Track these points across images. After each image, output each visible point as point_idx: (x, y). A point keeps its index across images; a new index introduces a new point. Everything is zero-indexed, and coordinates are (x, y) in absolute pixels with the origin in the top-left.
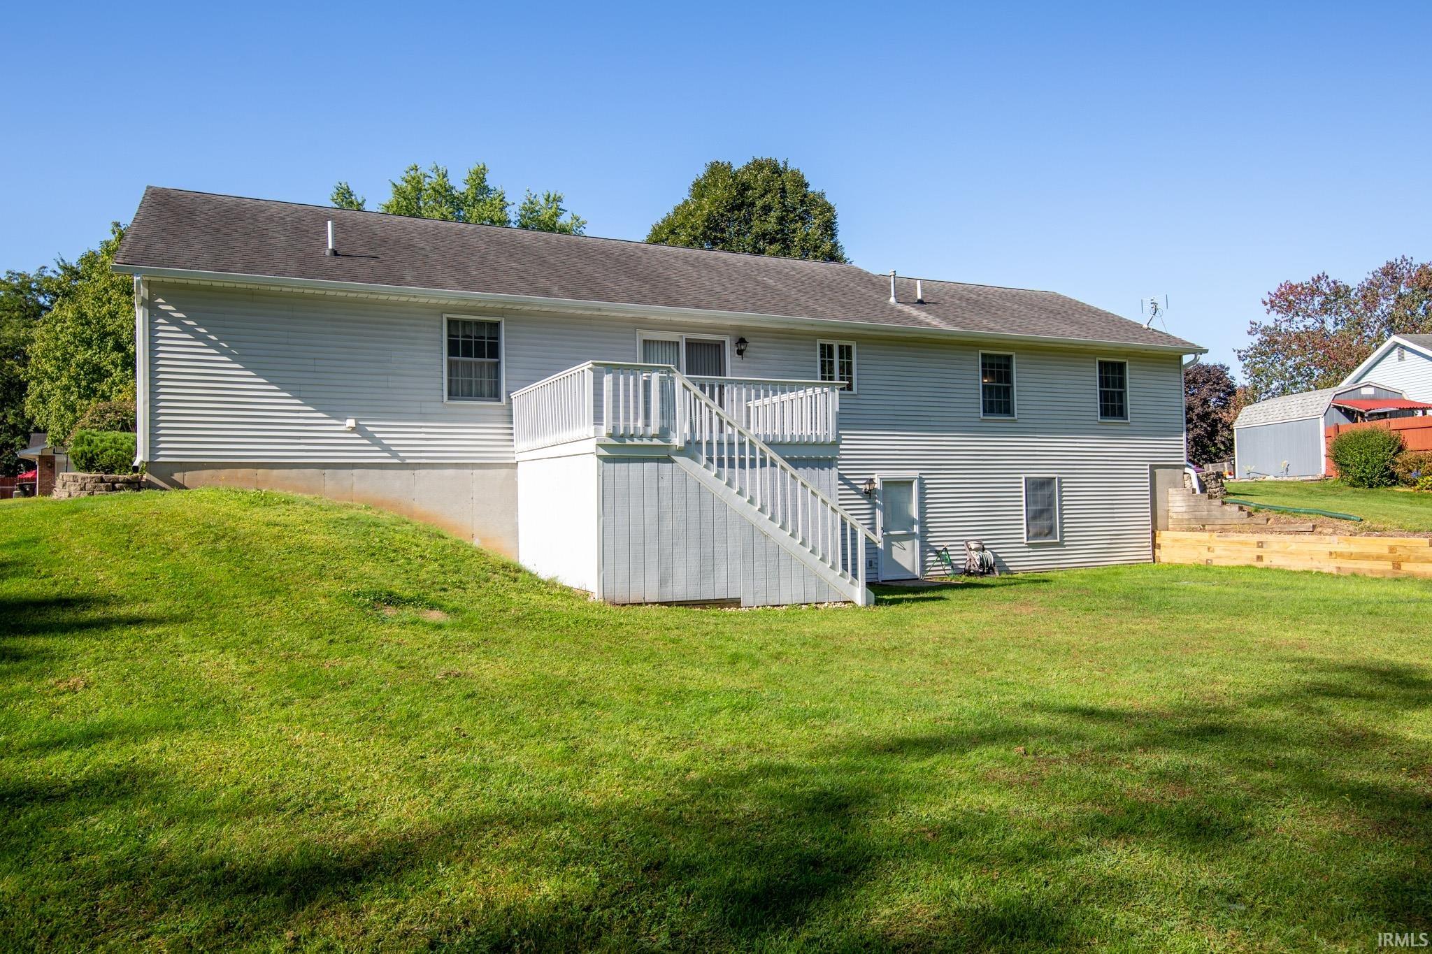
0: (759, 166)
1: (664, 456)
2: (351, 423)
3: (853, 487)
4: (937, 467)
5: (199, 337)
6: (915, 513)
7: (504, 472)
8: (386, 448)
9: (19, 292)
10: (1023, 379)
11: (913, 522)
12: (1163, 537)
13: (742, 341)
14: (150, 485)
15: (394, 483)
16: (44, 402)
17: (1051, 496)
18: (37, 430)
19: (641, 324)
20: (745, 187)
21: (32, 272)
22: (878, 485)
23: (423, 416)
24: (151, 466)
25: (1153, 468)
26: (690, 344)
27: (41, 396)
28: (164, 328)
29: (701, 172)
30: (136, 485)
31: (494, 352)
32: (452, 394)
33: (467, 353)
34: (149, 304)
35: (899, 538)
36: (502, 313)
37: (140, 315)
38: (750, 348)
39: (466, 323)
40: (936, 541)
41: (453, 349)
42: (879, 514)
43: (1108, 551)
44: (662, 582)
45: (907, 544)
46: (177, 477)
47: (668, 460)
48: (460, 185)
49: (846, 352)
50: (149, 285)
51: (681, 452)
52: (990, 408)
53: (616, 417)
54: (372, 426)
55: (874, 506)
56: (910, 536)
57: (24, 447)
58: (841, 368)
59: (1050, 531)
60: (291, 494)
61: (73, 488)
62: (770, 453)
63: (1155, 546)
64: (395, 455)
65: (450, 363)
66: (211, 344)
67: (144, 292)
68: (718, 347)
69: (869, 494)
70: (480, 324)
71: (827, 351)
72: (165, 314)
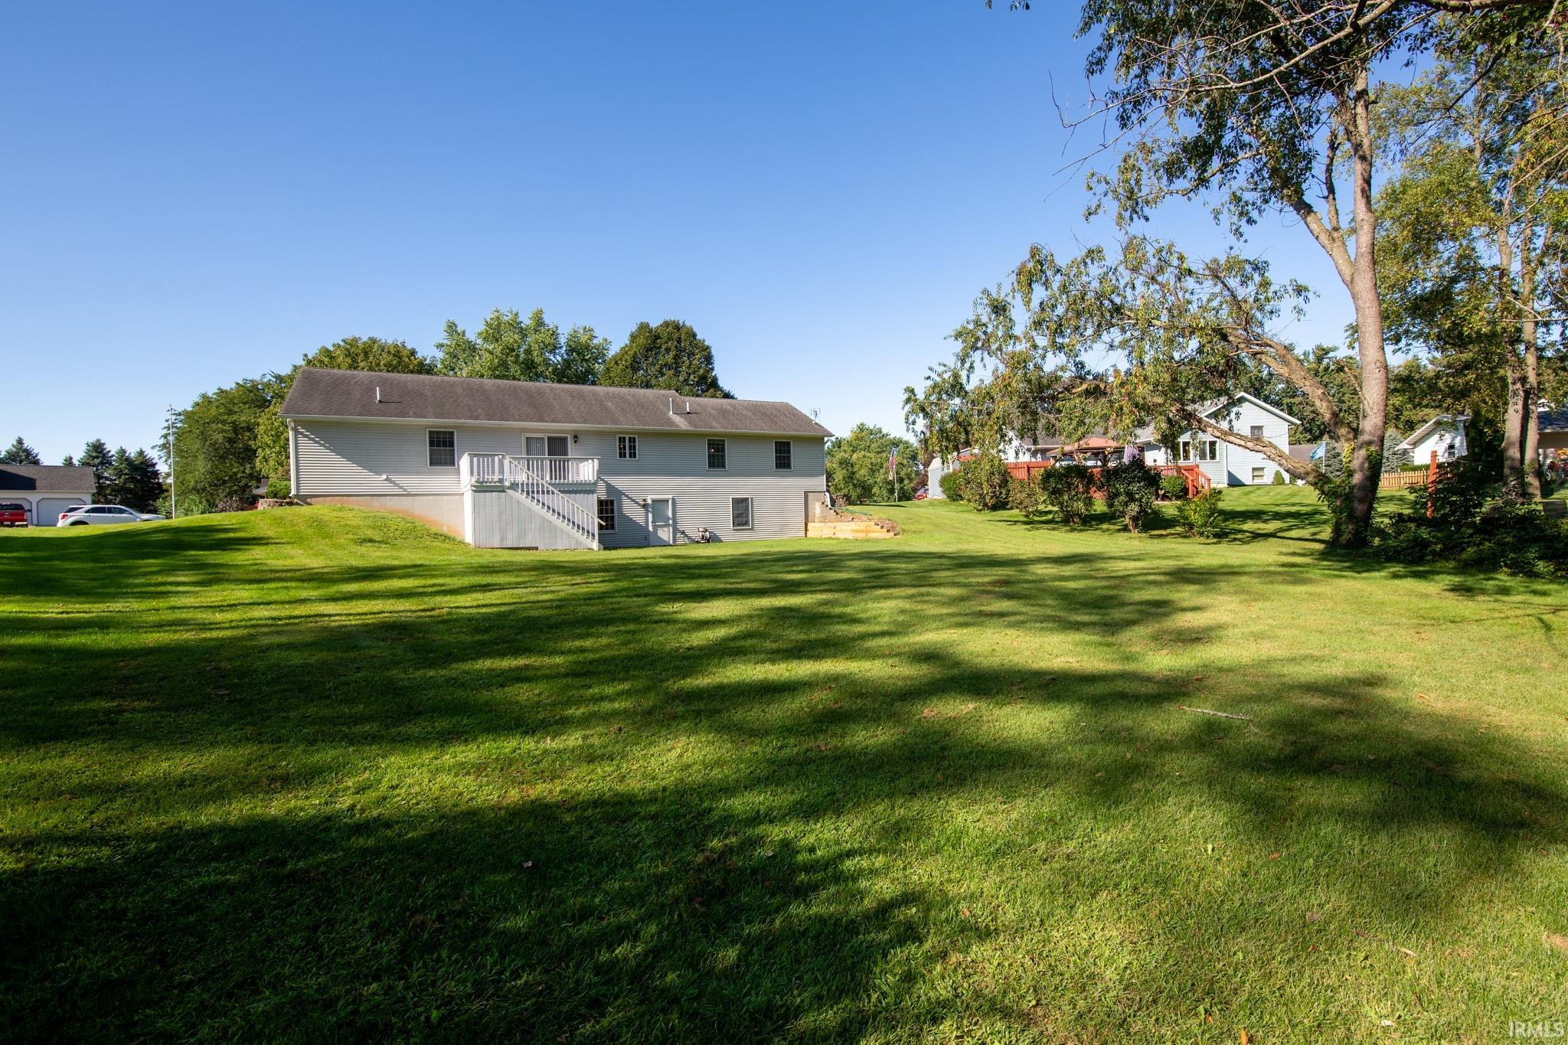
0: (666, 324)
1: (502, 489)
2: (384, 477)
3: (637, 503)
4: (683, 493)
5: (316, 442)
6: (670, 515)
7: (457, 497)
8: (401, 487)
9: (251, 391)
10: (731, 452)
11: (669, 519)
12: (810, 525)
13: (576, 437)
14: (297, 504)
15: (405, 503)
16: (266, 461)
17: (747, 507)
18: (264, 477)
19: (524, 430)
20: (657, 337)
21: (257, 378)
22: (649, 501)
23: (418, 473)
24: (296, 496)
25: (806, 493)
26: (549, 439)
27: (264, 457)
28: (301, 439)
29: (634, 328)
30: (291, 504)
31: (452, 444)
32: (432, 464)
33: (439, 445)
34: (295, 430)
35: (661, 526)
36: (455, 427)
37: (291, 434)
38: (581, 438)
39: (438, 432)
40: (680, 527)
41: (432, 444)
42: (650, 515)
43: (781, 532)
44: (502, 540)
45: (666, 529)
46: (308, 500)
47: (504, 491)
48: (526, 320)
49: (632, 440)
50: (295, 421)
51: (509, 488)
52: (711, 465)
53: (479, 474)
54: (394, 478)
55: (647, 511)
56: (667, 525)
57: (258, 487)
58: (630, 447)
59: (746, 523)
60: (351, 507)
61: (266, 505)
62: (551, 488)
63: (806, 530)
64: (405, 490)
65: (431, 450)
66: (321, 445)
67: (293, 424)
68: (565, 439)
69: (645, 506)
70: (445, 432)
71: (622, 440)
72: (302, 433)
